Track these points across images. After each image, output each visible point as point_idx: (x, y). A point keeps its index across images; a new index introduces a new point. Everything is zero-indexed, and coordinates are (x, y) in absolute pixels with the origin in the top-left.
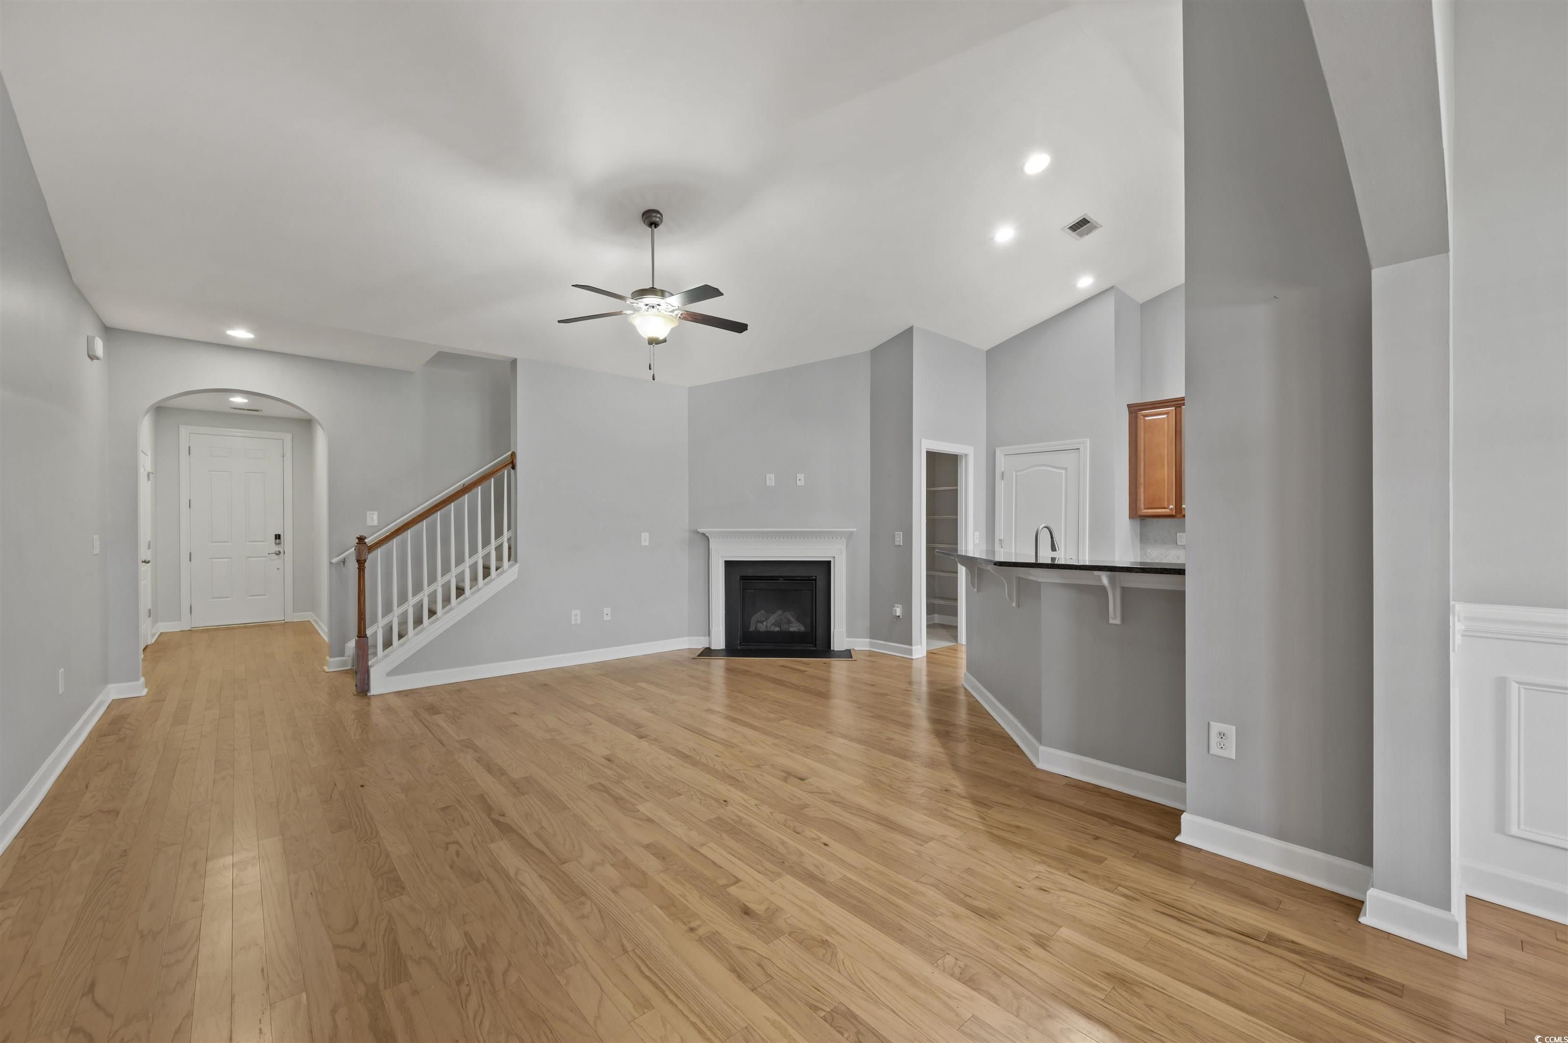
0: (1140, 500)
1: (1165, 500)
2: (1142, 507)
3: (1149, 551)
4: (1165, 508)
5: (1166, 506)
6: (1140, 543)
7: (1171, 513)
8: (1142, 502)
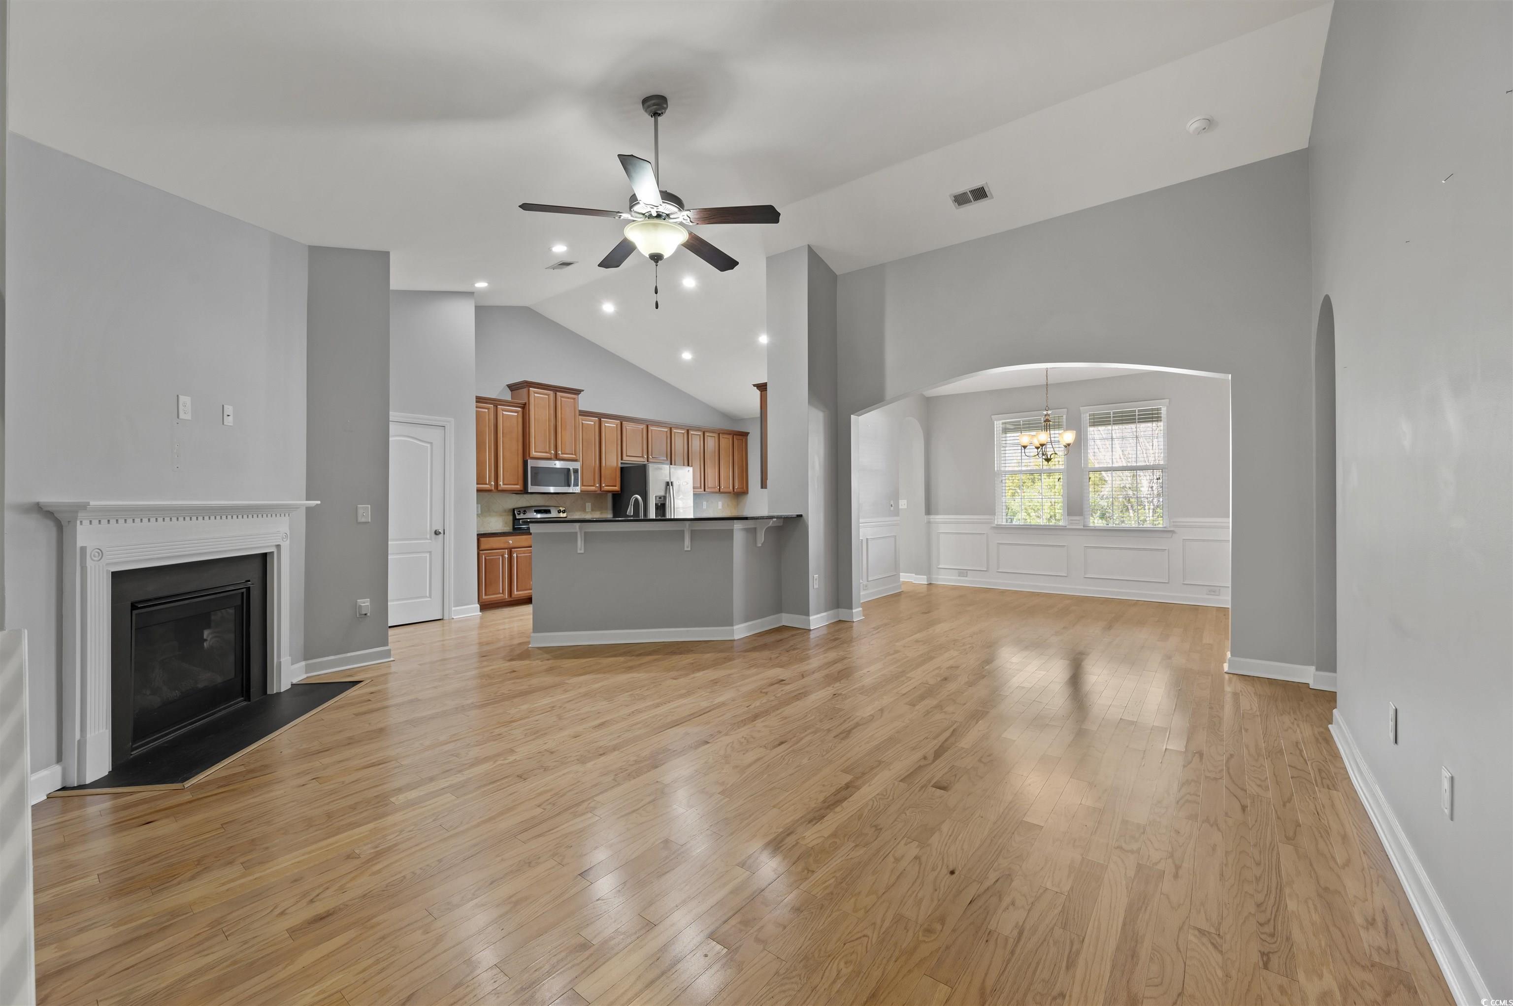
7: (491, 489)
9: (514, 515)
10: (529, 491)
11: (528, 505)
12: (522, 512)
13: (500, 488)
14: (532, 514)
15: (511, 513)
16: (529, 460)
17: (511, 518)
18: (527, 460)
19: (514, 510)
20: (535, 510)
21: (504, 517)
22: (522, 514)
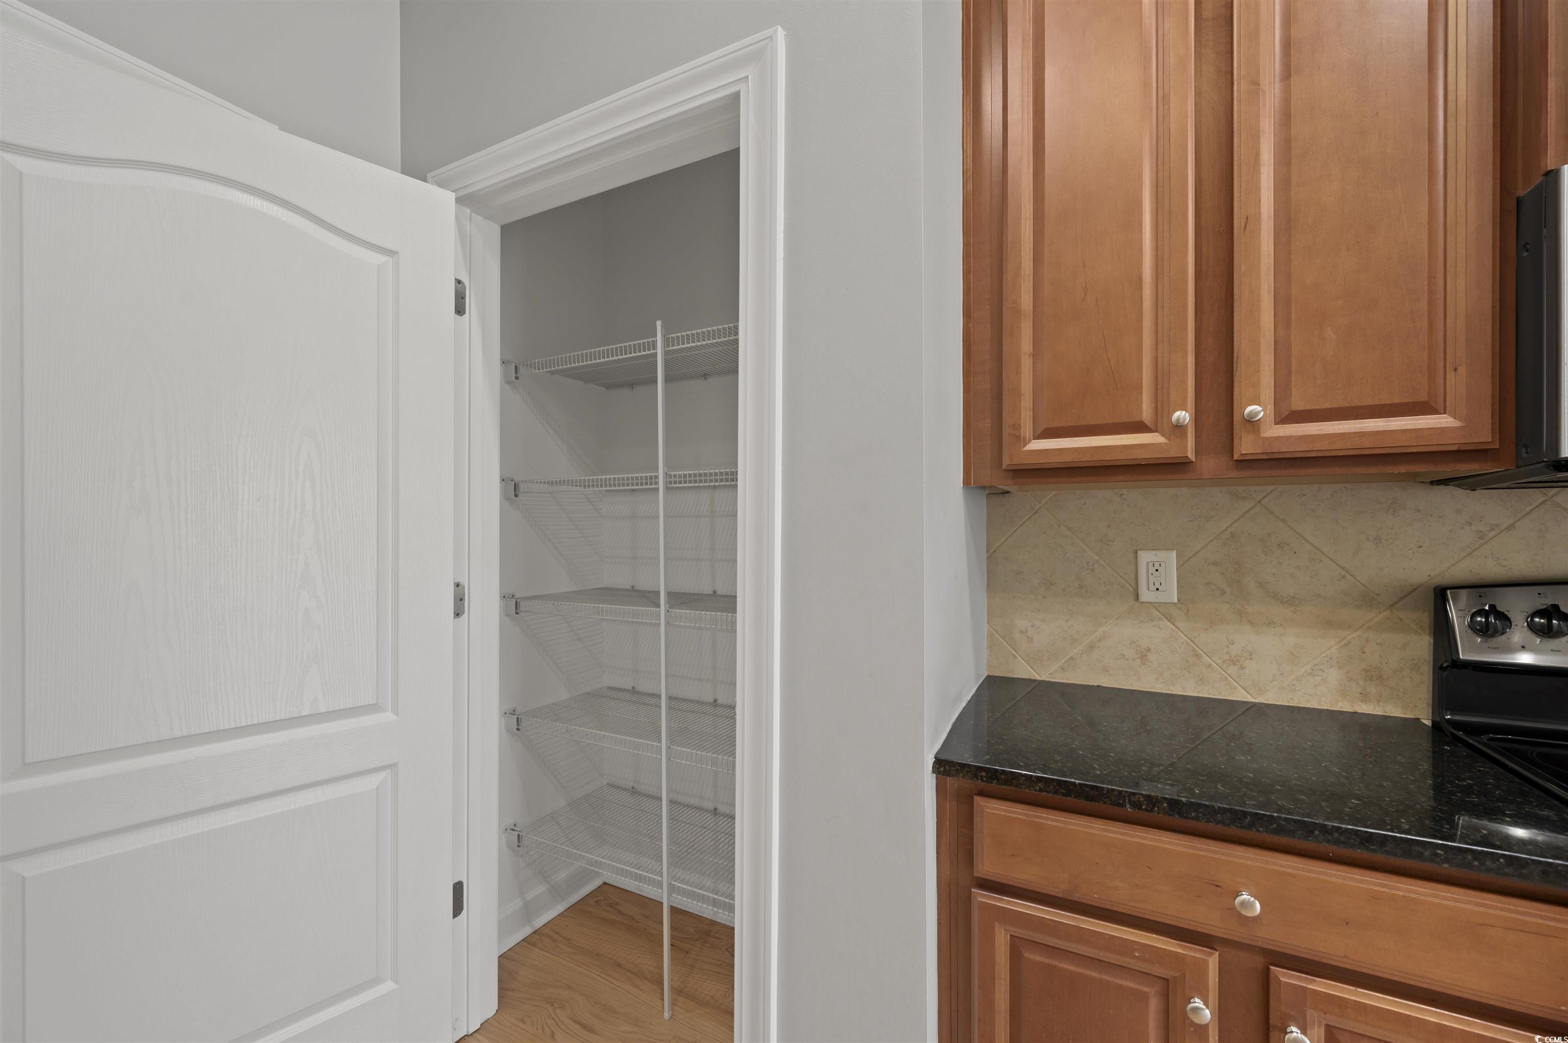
0: (1017, 393)
1: (1139, 387)
2: (1027, 428)
3: (1021, 623)
4: (1139, 427)
5: (1146, 413)
6: (987, 590)
7: (1173, 453)
8: (1027, 402)
9: (1442, 633)
12: (1520, 621)
13: (1245, 447)
17: (1420, 645)
18: (1551, 176)
19: (1438, 595)
21: (1352, 636)
22: (1520, 637)
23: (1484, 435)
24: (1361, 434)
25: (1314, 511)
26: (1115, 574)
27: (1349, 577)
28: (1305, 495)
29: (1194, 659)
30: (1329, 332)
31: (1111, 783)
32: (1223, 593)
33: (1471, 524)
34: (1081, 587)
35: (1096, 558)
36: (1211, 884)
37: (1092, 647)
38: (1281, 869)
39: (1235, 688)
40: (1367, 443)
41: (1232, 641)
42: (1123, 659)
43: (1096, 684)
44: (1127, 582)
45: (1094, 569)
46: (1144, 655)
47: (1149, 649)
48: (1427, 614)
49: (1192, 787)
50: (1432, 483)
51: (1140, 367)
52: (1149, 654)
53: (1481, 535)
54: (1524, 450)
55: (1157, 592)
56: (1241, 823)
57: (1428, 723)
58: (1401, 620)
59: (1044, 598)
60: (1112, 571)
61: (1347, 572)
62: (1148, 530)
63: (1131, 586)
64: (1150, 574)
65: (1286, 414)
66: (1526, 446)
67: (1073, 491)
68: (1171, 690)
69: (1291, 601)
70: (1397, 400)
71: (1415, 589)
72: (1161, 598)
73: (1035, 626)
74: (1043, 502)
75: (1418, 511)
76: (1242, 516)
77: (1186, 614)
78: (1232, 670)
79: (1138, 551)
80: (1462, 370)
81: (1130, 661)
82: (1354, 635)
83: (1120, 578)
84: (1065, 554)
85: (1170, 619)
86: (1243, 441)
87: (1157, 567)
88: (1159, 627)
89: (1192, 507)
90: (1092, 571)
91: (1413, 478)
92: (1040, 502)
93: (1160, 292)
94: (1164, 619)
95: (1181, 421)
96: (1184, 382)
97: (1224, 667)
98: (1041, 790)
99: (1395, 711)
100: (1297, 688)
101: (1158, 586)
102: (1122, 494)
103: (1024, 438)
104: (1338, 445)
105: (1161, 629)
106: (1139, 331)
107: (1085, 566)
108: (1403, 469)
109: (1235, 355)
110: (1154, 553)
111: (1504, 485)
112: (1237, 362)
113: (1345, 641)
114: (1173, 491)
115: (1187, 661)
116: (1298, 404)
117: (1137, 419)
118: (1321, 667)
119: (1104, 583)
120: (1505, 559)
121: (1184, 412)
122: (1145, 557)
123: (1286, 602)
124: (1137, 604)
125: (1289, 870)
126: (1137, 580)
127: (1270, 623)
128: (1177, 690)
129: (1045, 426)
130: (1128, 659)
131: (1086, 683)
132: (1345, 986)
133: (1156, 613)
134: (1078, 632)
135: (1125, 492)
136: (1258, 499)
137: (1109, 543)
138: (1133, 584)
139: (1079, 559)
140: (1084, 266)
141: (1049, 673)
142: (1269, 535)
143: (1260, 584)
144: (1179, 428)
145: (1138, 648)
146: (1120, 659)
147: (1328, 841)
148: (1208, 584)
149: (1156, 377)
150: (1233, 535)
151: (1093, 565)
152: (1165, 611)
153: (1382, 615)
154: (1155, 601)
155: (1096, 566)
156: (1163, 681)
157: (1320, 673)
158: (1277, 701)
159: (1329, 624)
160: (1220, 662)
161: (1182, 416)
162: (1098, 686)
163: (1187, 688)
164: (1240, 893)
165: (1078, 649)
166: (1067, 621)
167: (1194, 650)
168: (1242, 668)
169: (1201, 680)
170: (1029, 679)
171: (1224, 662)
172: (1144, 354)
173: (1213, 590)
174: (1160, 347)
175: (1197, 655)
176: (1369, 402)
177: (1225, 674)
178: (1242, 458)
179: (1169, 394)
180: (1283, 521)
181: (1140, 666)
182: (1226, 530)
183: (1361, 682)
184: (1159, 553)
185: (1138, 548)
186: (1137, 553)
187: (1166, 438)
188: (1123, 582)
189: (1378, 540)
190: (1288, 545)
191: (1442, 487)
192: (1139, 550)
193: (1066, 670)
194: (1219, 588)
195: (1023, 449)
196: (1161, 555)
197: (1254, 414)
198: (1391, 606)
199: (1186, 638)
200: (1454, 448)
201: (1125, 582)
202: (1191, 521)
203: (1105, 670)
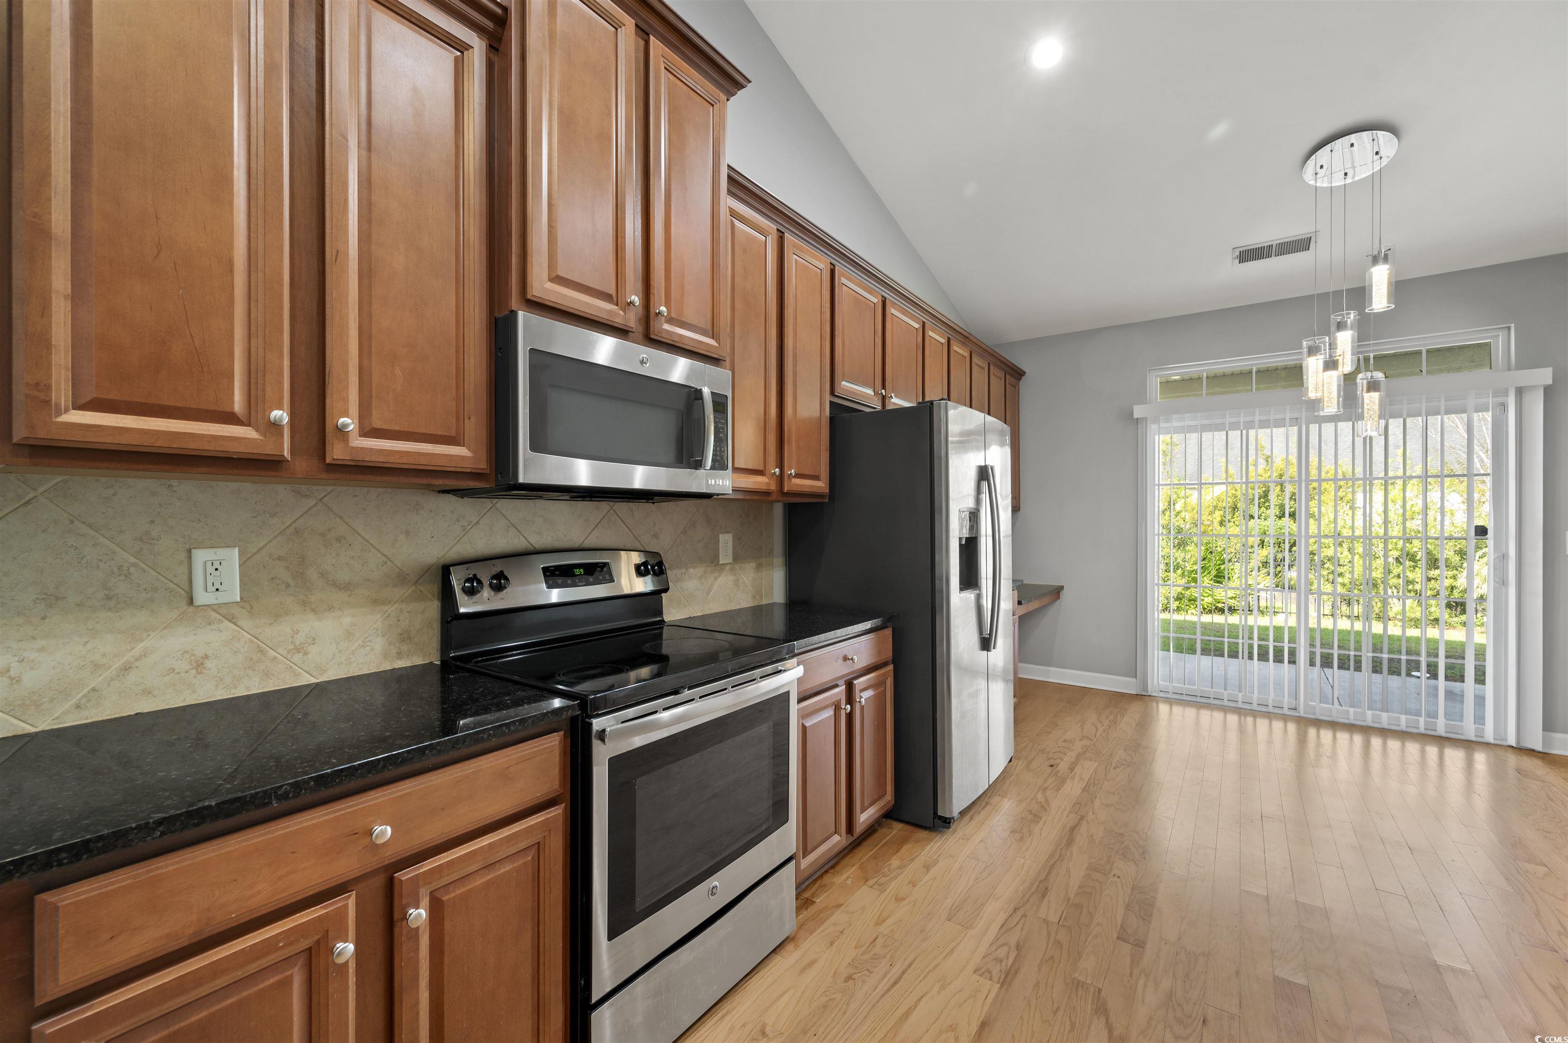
9: (447, 596)
10: (521, 480)
11: (516, 543)
12: (486, 583)
13: (336, 453)
14: (532, 587)
15: (436, 588)
16: (521, 314)
17: (433, 608)
18: (513, 314)
19: (445, 570)
20: (545, 570)
21: (391, 609)
22: (486, 593)
23: (482, 465)
24: (420, 454)
25: (364, 510)
26: (161, 578)
27: (389, 563)
28: (357, 496)
29: (259, 656)
30: (398, 371)
31: (250, 788)
32: (288, 586)
33: (459, 521)
34: (109, 598)
35: (133, 560)
36: (350, 835)
37: (126, 669)
38: (402, 793)
39: (299, 674)
40: (423, 461)
41: (297, 630)
42: (173, 674)
43: (133, 713)
44: (177, 586)
45: (130, 573)
46: (199, 665)
47: (206, 655)
48: (436, 585)
49: (327, 759)
50: (439, 492)
51: (231, 355)
52: (206, 661)
53: (464, 528)
54: (500, 476)
55: (217, 593)
56: (376, 770)
57: (438, 663)
58: (422, 592)
59: (44, 618)
60: (157, 574)
61: (388, 558)
62: (206, 527)
63: (183, 590)
64: (208, 574)
65: (368, 429)
66: (501, 474)
67: (97, 478)
68: (233, 694)
69: (347, 587)
70: (439, 433)
71: (430, 568)
72: (222, 598)
73: (25, 660)
74: (41, 490)
75: (431, 511)
76: (305, 513)
77: (249, 612)
78: (297, 658)
79: (192, 550)
80: (473, 418)
81: (182, 674)
82: (393, 608)
83: (166, 581)
84: (82, 559)
85: (232, 619)
86: (335, 447)
87: (216, 565)
88: (219, 630)
89: (256, 503)
90: (126, 576)
91: (429, 487)
92: (35, 490)
93: (253, 284)
94: (225, 620)
95: (277, 418)
96: (281, 383)
97: (289, 657)
98: (163, 834)
99: (418, 660)
100: (352, 661)
101: (217, 586)
102: (170, 486)
103: (58, 407)
104: (404, 460)
105: (221, 631)
106: (230, 317)
107: (116, 570)
108: (425, 481)
109: (327, 370)
110: (214, 550)
111: (484, 496)
112: (329, 376)
113: (387, 614)
114: (234, 485)
115: (251, 659)
116: (377, 423)
117: (229, 410)
118: (370, 639)
119: (145, 590)
120: (475, 544)
121: (281, 412)
122: (201, 556)
123: (344, 588)
124: (191, 609)
125: (407, 791)
126: (191, 583)
127: (331, 608)
128: (241, 692)
129: (95, 395)
130: (178, 673)
131: (117, 716)
132: (442, 855)
133: (214, 615)
134: (104, 655)
135: (174, 483)
136: (320, 497)
137: (152, 542)
138: (186, 587)
139: (105, 563)
140: (157, 217)
141: (53, 718)
142: (329, 530)
143: (322, 574)
144: (275, 426)
145: (193, 658)
146: (168, 675)
147: (434, 755)
148: (273, 579)
149: (249, 371)
150: (297, 532)
151: (128, 570)
152: (226, 612)
153: (410, 591)
154: (215, 602)
155: (132, 570)
156: (224, 686)
157: (369, 644)
158: (336, 676)
159: (376, 602)
160: (284, 653)
161: (281, 415)
162: (137, 714)
163: (253, 686)
164: (373, 830)
165: (103, 677)
166: (86, 643)
167: (258, 647)
168: (306, 654)
169: (266, 675)
170: (14, 736)
171: (288, 652)
172: (236, 343)
173: (278, 585)
174: (253, 341)
175: (262, 651)
176: (423, 430)
177: (290, 663)
178: (334, 462)
179: (264, 390)
180: (341, 517)
181: (196, 677)
182: (290, 526)
183: (397, 645)
184: (219, 551)
185: (192, 546)
186: (190, 552)
187: (261, 434)
188: (172, 585)
189: (407, 533)
190: (344, 538)
191: (446, 494)
192: (194, 548)
193: (83, 707)
194: (283, 581)
195: (53, 420)
196: (222, 553)
197: (345, 425)
198: (416, 582)
199: (249, 636)
200: (469, 470)
201: (174, 586)
202: (255, 517)
203: (147, 692)
